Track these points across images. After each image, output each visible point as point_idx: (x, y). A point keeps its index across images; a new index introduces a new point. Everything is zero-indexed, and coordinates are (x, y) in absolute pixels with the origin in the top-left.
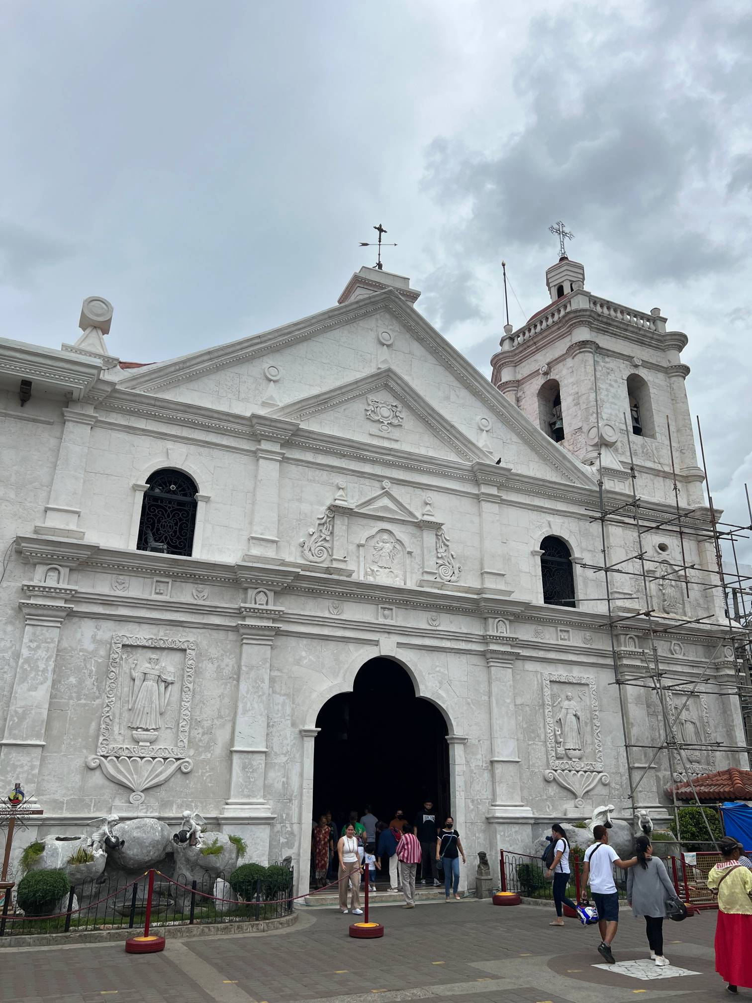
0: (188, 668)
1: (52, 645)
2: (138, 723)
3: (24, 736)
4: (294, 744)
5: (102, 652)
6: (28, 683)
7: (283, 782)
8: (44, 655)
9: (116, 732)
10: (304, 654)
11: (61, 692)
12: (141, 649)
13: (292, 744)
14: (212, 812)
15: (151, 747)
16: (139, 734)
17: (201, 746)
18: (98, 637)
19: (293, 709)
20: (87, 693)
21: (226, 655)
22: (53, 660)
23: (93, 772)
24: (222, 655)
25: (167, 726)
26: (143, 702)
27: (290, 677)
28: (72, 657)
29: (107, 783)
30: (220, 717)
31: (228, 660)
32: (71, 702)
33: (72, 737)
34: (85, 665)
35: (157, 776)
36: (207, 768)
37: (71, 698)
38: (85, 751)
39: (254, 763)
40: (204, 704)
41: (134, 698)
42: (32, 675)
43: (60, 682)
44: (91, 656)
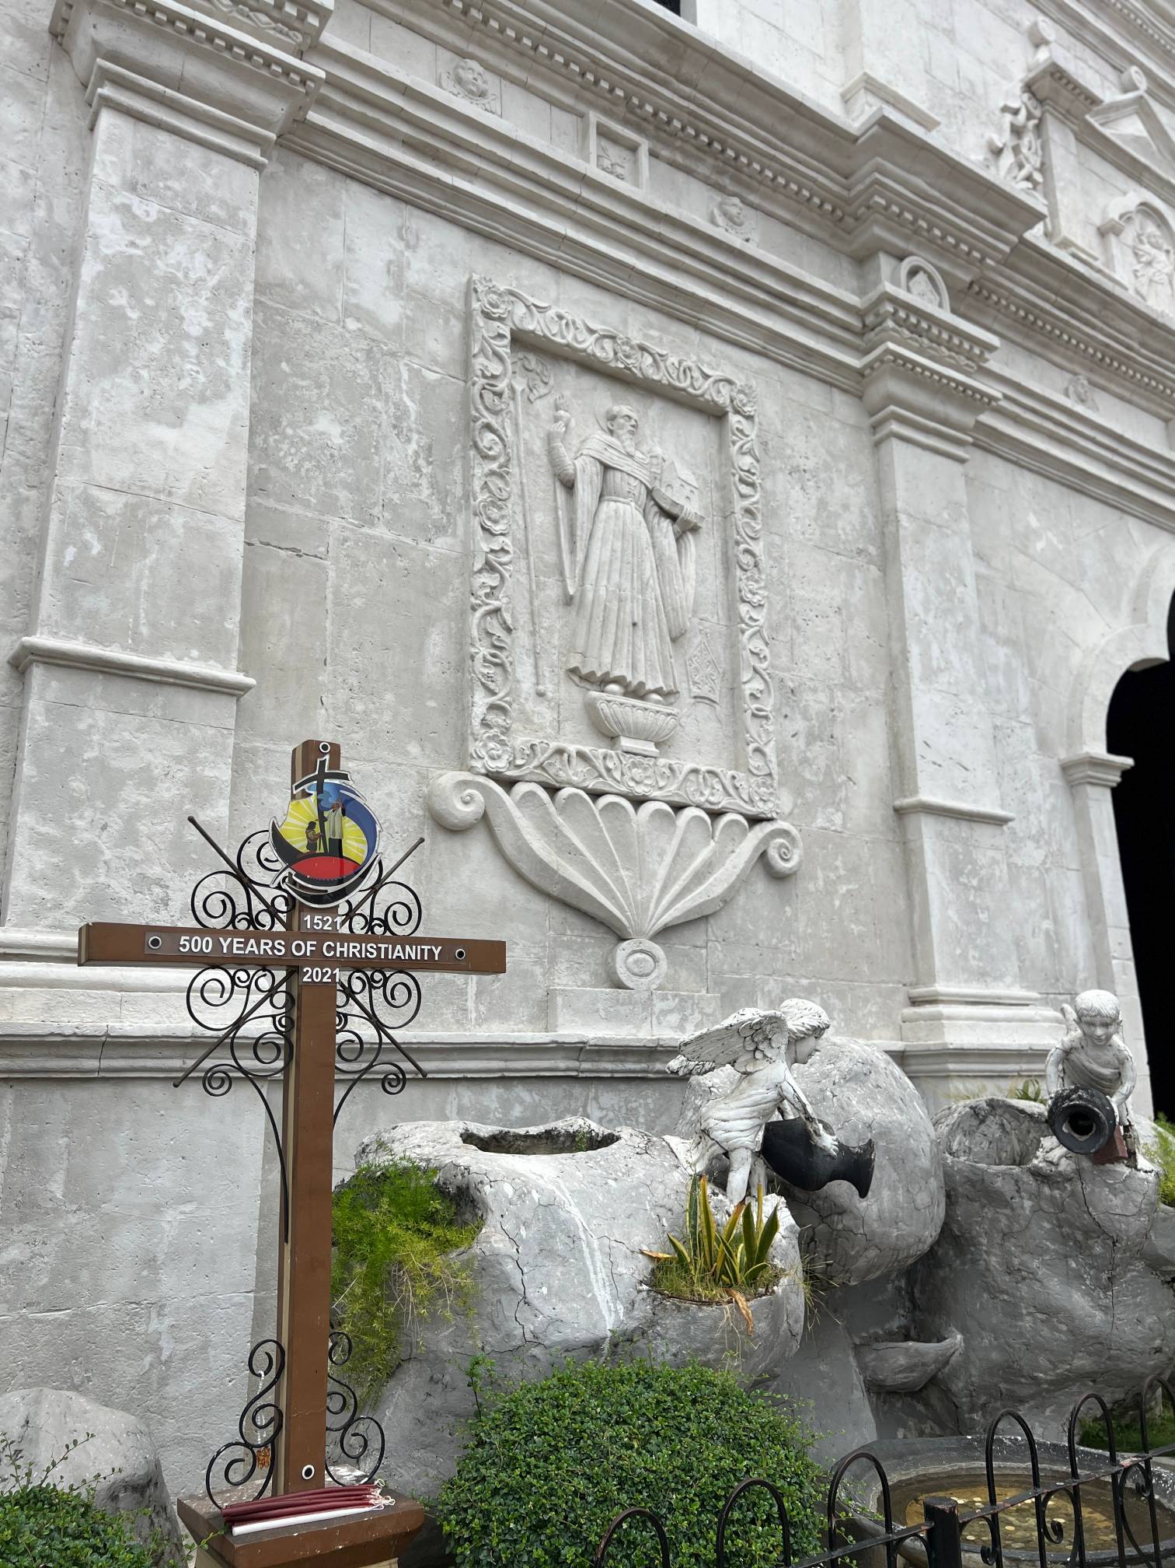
0: (742, 481)
1: (232, 239)
2: (607, 659)
3: (145, 630)
4: (1054, 807)
5: (438, 343)
6: (136, 378)
7: (1047, 932)
8: (200, 273)
9: (527, 686)
10: (1033, 521)
11: (285, 469)
12: (573, 369)
13: (1048, 806)
14: (875, 1033)
15: (662, 761)
16: (612, 703)
17: (811, 783)
18: (412, 277)
19: (1034, 693)
20: (396, 497)
21: (839, 471)
22: (243, 303)
23: (456, 844)
24: (827, 467)
25: (695, 691)
26: (615, 577)
27: (1011, 587)
28: (318, 327)
29: (518, 896)
30: (849, 685)
31: (847, 489)
32: (335, 523)
33: (353, 680)
34: (374, 377)
35: (699, 878)
36: (838, 863)
37: (329, 505)
38: (414, 749)
39: (982, 858)
40: (798, 628)
41: (580, 557)
42: (155, 348)
43: (275, 424)
44: (393, 346)
